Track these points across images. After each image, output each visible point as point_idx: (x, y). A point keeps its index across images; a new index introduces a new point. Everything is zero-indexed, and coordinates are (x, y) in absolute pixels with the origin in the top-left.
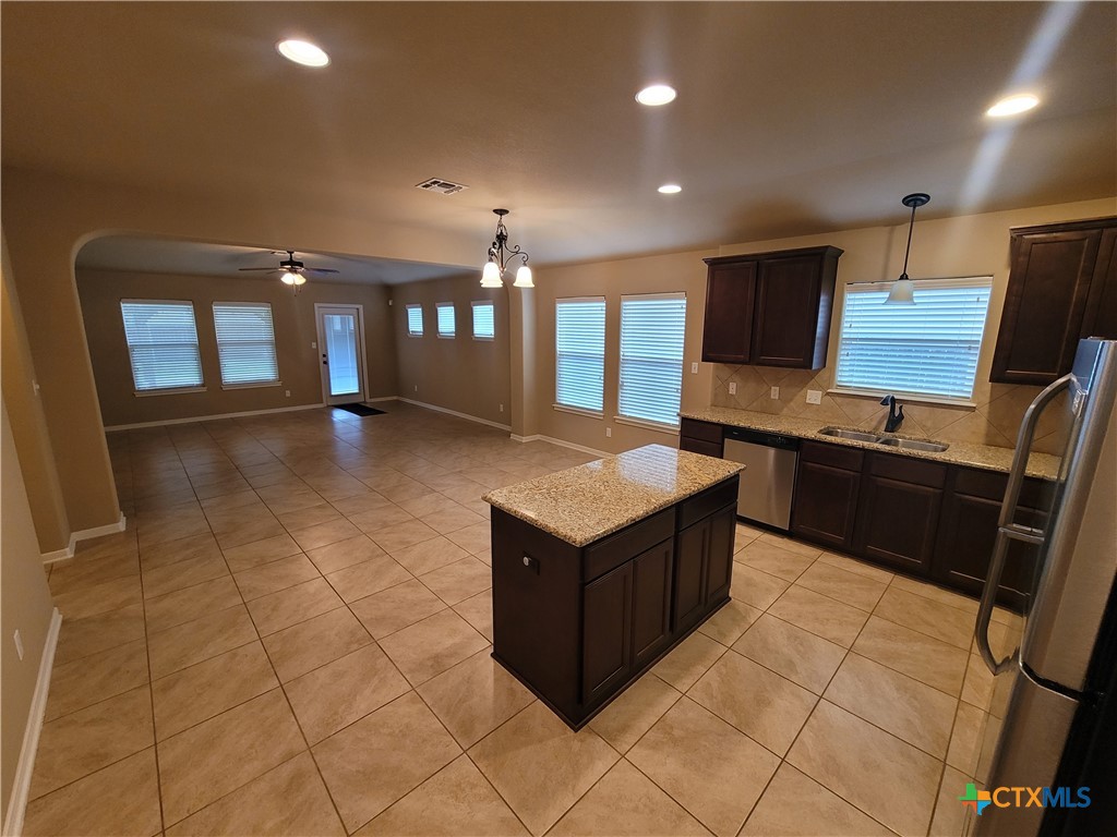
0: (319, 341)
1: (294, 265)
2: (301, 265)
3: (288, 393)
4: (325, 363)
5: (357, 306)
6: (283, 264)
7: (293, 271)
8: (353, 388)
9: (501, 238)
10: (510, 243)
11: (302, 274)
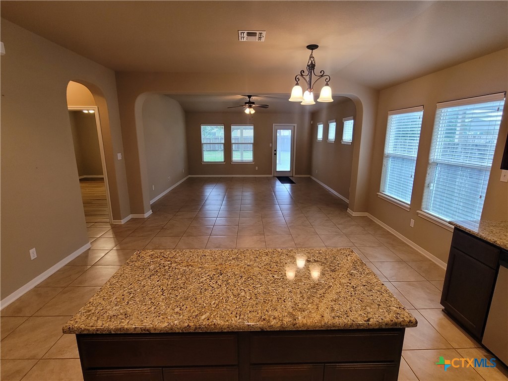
0: (273, 143)
1: (250, 104)
2: (253, 103)
3: (257, 168)
4: (275, 154)
5: (294, 125)
6: (246, 103)
7: (250, 107)
8: (288, 168)
9: (312, 67)
10: (317, 70)
11: (254, 108)
